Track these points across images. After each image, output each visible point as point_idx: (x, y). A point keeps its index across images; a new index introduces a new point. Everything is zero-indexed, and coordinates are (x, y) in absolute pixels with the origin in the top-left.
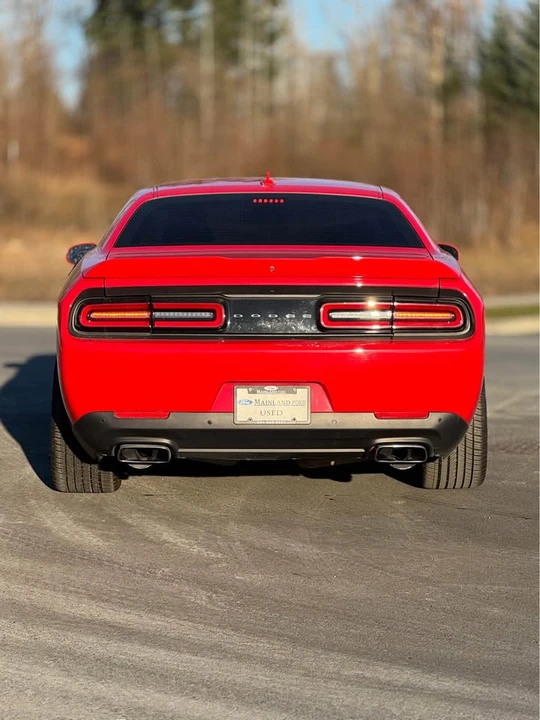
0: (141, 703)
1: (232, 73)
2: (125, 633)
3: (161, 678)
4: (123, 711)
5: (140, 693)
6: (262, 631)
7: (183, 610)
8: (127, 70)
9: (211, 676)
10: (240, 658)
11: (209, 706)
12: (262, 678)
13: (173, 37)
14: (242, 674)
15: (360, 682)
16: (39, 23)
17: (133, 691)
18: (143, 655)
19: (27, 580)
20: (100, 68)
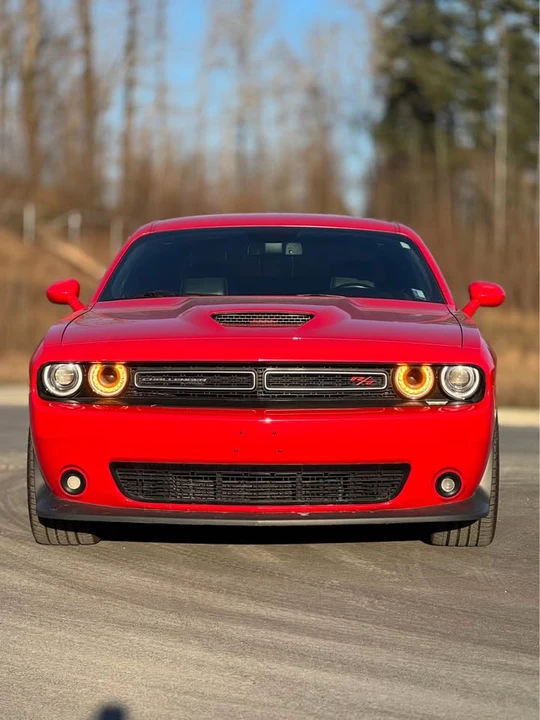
0: (272, 672)
1: (528, 178)
2: (278, 624)
3: (300, 656)
4: (253, 678)
5: (275, 665)
6: (415, 628)
7: (340, 610)
8: (415, 176)
9: (350, 657)
10: (383, 645)
11: (339, 677)
12: (401, 660)
13: (465, 140)
14: (381, 657)
15: (500, 667)
16: (325, 130)
17: (267, 664)
18: (286, 640)
19: (194, 584)
20: (389, 174)
